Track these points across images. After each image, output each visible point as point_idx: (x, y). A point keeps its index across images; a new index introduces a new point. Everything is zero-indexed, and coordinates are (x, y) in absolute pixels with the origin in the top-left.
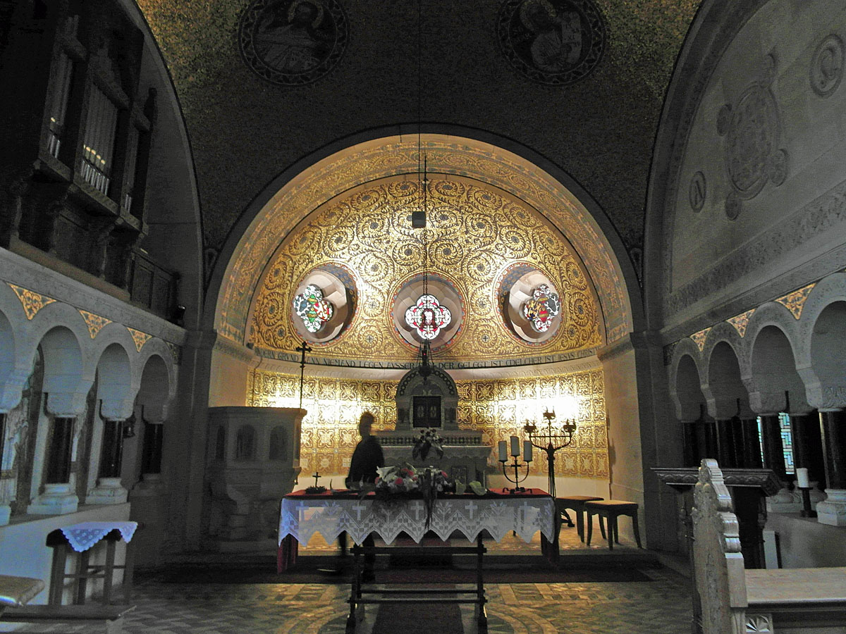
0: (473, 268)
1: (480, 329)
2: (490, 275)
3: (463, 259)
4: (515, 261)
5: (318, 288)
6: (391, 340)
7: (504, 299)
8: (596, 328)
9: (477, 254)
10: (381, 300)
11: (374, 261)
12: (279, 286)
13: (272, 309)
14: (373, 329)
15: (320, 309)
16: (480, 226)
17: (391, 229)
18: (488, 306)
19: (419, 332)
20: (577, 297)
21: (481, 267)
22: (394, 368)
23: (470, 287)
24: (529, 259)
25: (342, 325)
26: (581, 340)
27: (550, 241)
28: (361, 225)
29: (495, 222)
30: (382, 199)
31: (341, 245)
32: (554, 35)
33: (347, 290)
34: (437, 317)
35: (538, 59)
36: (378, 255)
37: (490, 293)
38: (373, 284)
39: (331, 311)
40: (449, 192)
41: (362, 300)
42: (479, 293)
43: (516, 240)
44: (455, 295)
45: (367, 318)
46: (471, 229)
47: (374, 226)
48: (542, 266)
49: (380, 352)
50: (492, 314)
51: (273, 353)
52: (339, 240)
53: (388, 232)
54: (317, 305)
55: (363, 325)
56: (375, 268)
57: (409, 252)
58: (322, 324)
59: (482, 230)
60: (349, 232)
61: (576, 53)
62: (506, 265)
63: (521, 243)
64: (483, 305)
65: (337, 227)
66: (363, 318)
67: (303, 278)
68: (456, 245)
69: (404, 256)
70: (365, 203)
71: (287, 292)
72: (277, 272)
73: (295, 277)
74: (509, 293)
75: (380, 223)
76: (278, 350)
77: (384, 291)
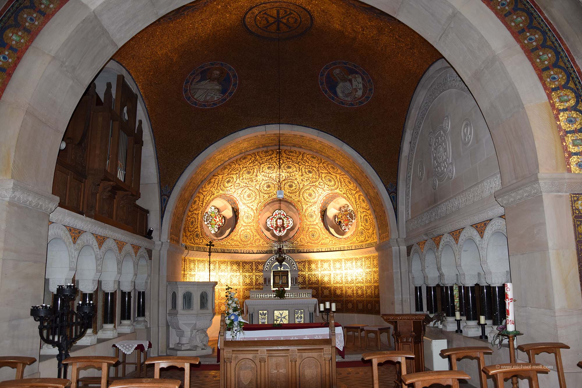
0: (306, 195)
1: (310, 230)
2: (315, 199)
3: (300, 190)
4: (330, 192)
5: (216, 208)
6: (258, 237)
7: (324, 213)
8: (375, 232)
9: (308, 188)
10: (252, 214)
11: (248, 192)
12: (196, 210)
13: (192, 222)
14: (248, 231)
15: (218, 220)
16: (310, 172)
17: (258, 174)
18: (314, 217)
19: (274, 231)
20: (364, 214)
21: (310, 195)
22: (260, 253)
23: (304, 206)
24: (338, 191)
25: (230, 229)
26: (367, 238)
27: (350, 183)
28: (241, 172)
29: (318, 170)
30: (253, 159)
31: (230, 184)
32: (348, 84)
33: (233, 208)
34: (285, 222)
35: (340, 95)
36: (251, 188)
37: (316, 210)
38: (248, 205)
39: (223, 221)
40: (292, 154)
41: (241, 214)
42: (309, 209)
43: (330, 180)
44: (295, 210)
45: (245, 224)
46: (304, 174)
47: (249, 173)
48: (345, 195)
49: (252, 244)
50: (317, 221)
51: (193, 247)
52: (228, 182)
53: (257, 176)
54: (216, 218)
55: (242, 228)
56: (249, 196)
57: (269, 186)
58: (219, 228)
59: (311, 175)
60: (235, 177)
61: (360, 93)
62: (325, 193)
63: (333, 182)
64: (312, 216)
65: (228, 175)
66: (242, 225)
67: (208, 204)
68: (296, 182)
69: (266, 189)
70: (244, 161)
71: (200, 212)
72: (195, 202)
73: (204, 204)
74: (326, 209)
75: (252, 171)
76: (196, 245)
77: (254, 208)
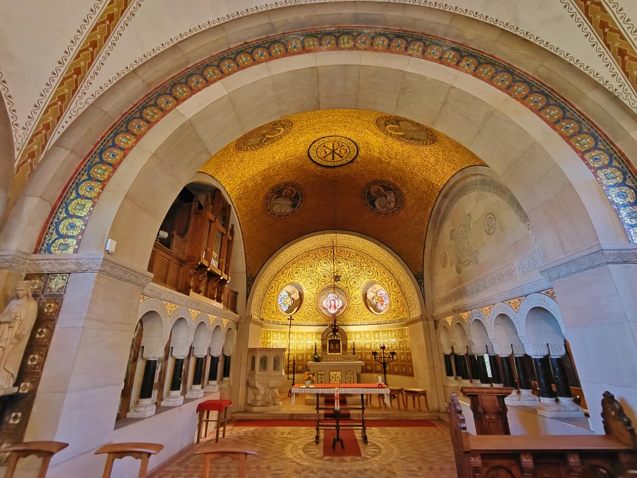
0: (352, 283)
1: (355, 308)
2: (358, 286)
3: (347, 279)
4: (369, 280)
5: (287, 292)
6: (317, 313)
7: (365, 296)
8: (405, 310)
9: (353, 277)
10: (313, 296)
11: (310, 281)
12: (273, 293)
13: (270, 302)
14: (310, 309)
15: (288, 301)
16: (354, 266)
17: (318, 267)
18: (358, 299)
20: (396, 296)
21: (355, 282)
22: (319, 326)
23: (350, 291)
24: (375, 279)
25: (297, 308)
26: (398, 314)
27: (384, 273)
28: (305, 266)
29: (360, 265)
30: (314, 256)
31: (297, 275)
32: (383, 198)
33: (299, 293)
35: (378, 207)
36: (312, 278)
37: (359, 293)
38: (310, 290)
39: (292, 301)
40: (342, 253)
41: (305, 296)
42: (354, 293)
43: (369, 272)
44: (344, 294)
45: (307, 304)
46: (350, 267)
47: (311, 267)
48: (380, 282)
49: (313, 319)
50: (360, 302)
51: (270, 321)
52: (296, 273)
53: (316, 269)
54: (287, 299)
55: (306, 307)
56: (311, 283)
57: (325, 276)
58: (289, 307)
59: (355, 268)
60: (301, 269)
61: (393, 205)
62: (365, 281)
63: (371, 273)
64: (356, 298)
65: (296, 268)
66: (306, 305)
67: (282, 289)
68: (344, 273)
69: (323, 278)
70: (308, 258)
71: (276, 295)
72: (272, 287)
73: (279, 289)
74: (367, 293)
75: (313, 266)
76: (272, 320)
77: (315, 293)
